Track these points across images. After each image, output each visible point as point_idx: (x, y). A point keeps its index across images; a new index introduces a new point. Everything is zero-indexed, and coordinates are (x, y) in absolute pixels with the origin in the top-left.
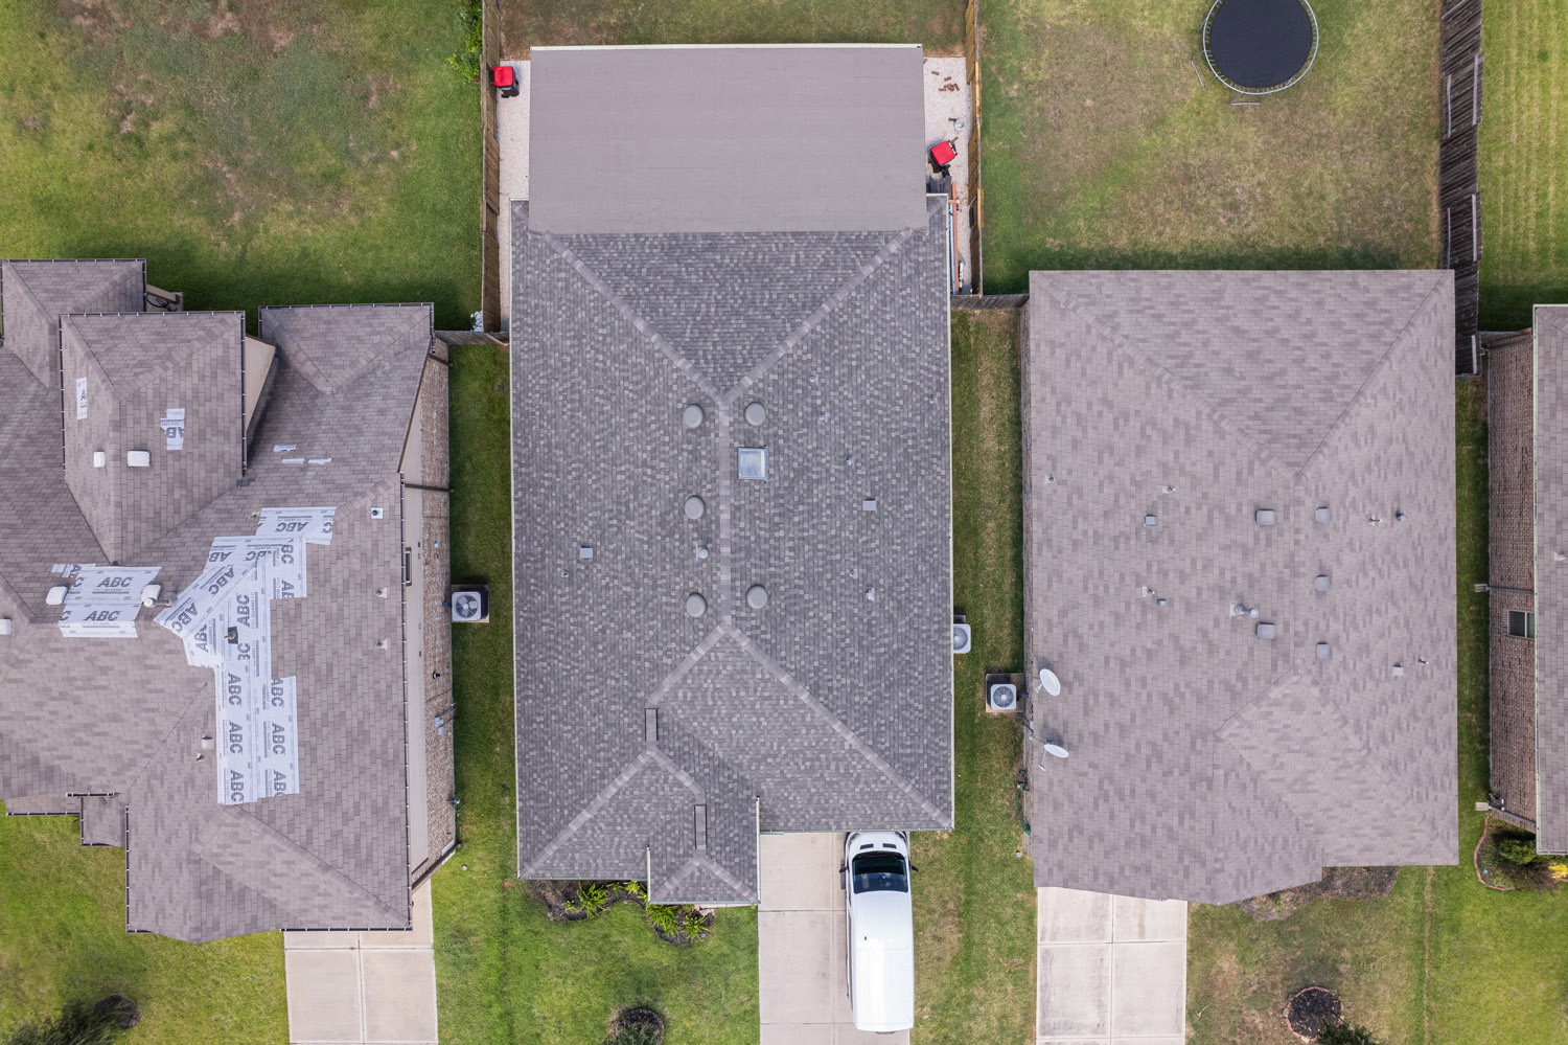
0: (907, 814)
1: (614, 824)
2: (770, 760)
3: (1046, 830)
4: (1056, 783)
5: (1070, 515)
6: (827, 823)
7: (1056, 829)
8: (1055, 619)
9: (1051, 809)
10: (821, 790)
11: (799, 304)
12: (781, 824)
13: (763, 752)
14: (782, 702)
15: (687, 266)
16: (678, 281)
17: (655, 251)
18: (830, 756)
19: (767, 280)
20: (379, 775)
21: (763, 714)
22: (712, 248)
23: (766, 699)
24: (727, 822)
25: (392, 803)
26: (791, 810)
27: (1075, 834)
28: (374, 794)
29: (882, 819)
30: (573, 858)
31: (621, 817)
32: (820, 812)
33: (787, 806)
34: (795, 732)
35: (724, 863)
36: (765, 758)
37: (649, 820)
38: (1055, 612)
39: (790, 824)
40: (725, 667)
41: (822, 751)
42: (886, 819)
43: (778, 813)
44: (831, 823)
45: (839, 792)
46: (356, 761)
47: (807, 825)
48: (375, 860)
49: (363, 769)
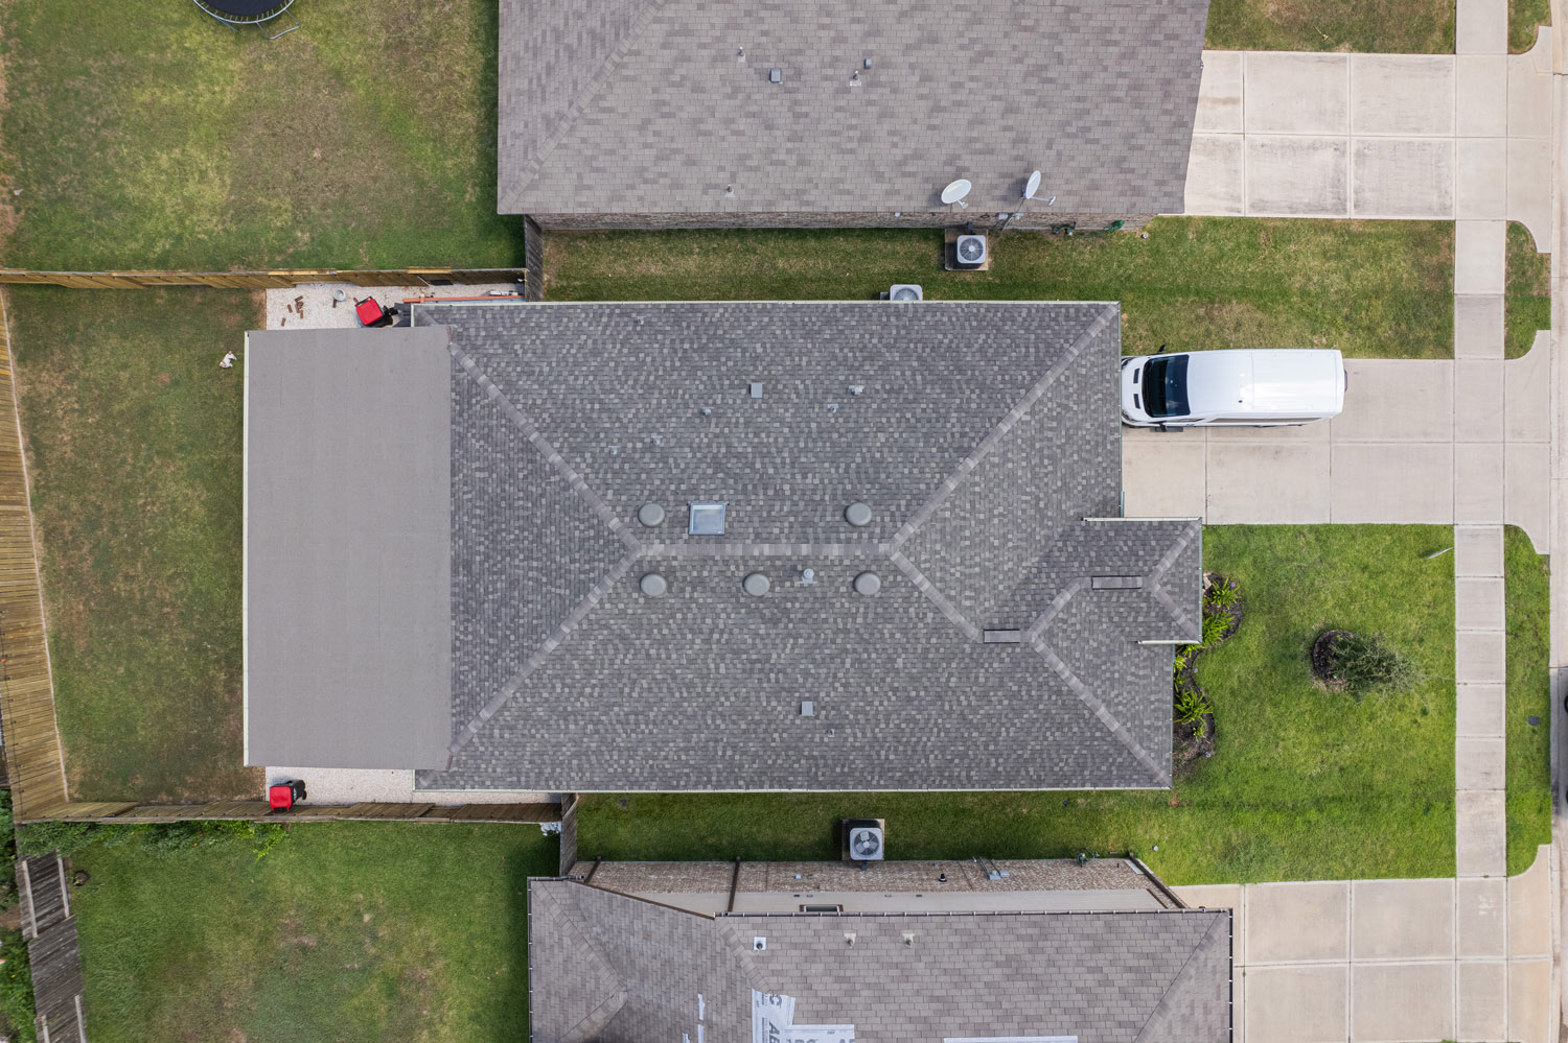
0: (1103, 353)
1: (1112, 679)
2: (1042, 504)
3: (1122, 199)
4: (1069, 187)
5: (770, 168)
6: (1112, 443)
7: (1120, 188)
8: (886, 186)
9: (1097, 193)
10: (1075, 448)
11: (530, 466)
12: (1113, 494)
13: (1032, 512)
14: (977, 489)
15: (487, 593)
16: (504, 602)
17: (470, 629)
18: (1038, 436)
19: (503, 504)
20: (1056, 944)
21: (991, 511)
22: (468, 565)
23: (973, 507)
24: (1111, 554)
25: (1088, 931)
26: (1097, 483)
27: (1125, 165)
28: (1078, 950)
29: (1108, 381)
30: (1149, 727)
31: (1104, 672)
32: (1100, 450)
33: (1092, 487)
34: (1011, 477)
35: (1157, 558)
36: (1039, 510)
37: (1108, 641)
38: (878, 186)
39: (1113, 485)
40: (938, 553)
41: (1032, 446)
42: (1108, 377)
43: (1100, 498)
44: (1112, 438)
45: (1078, 428)
46: (1040, 971)
47: (1113, 465)
48: (1152, 950)
49: (1051, 963)
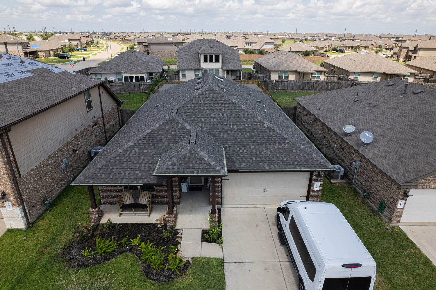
2: (229, 132)
4: (377, 152)
5: (330, 112)
7: (391, 163)
10: (257, 147)
13: (226, 128)
23: (227, 107)
40: (209, 96)
45: (267, 149)
